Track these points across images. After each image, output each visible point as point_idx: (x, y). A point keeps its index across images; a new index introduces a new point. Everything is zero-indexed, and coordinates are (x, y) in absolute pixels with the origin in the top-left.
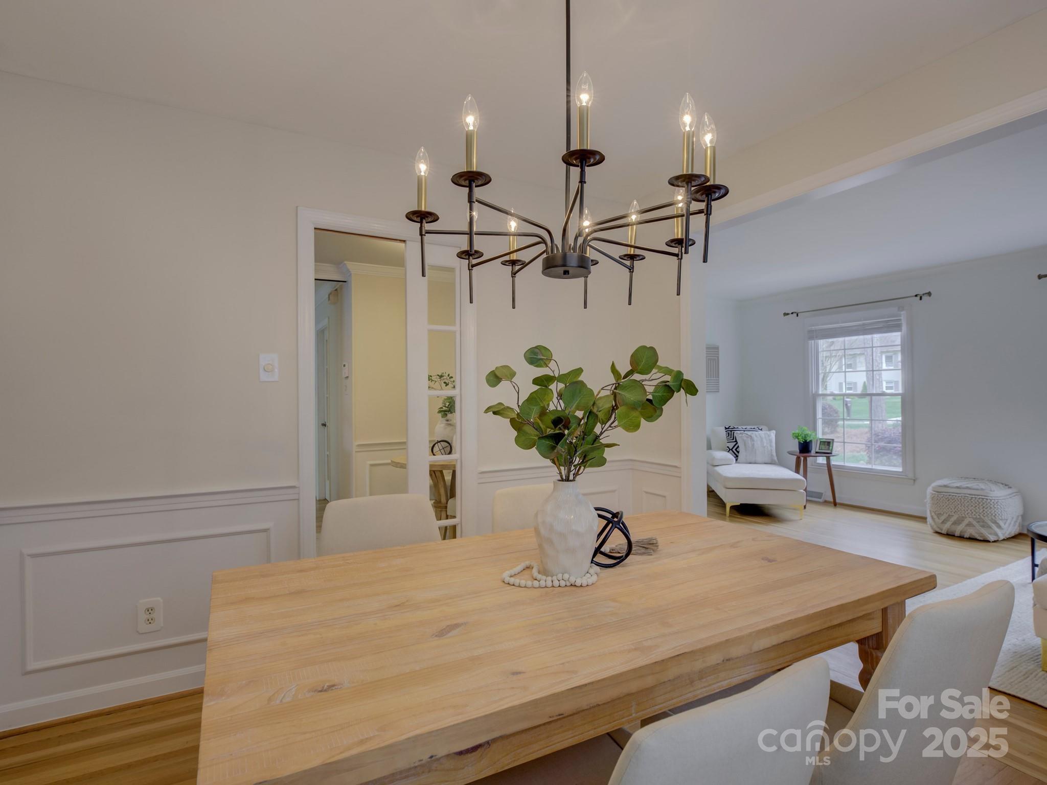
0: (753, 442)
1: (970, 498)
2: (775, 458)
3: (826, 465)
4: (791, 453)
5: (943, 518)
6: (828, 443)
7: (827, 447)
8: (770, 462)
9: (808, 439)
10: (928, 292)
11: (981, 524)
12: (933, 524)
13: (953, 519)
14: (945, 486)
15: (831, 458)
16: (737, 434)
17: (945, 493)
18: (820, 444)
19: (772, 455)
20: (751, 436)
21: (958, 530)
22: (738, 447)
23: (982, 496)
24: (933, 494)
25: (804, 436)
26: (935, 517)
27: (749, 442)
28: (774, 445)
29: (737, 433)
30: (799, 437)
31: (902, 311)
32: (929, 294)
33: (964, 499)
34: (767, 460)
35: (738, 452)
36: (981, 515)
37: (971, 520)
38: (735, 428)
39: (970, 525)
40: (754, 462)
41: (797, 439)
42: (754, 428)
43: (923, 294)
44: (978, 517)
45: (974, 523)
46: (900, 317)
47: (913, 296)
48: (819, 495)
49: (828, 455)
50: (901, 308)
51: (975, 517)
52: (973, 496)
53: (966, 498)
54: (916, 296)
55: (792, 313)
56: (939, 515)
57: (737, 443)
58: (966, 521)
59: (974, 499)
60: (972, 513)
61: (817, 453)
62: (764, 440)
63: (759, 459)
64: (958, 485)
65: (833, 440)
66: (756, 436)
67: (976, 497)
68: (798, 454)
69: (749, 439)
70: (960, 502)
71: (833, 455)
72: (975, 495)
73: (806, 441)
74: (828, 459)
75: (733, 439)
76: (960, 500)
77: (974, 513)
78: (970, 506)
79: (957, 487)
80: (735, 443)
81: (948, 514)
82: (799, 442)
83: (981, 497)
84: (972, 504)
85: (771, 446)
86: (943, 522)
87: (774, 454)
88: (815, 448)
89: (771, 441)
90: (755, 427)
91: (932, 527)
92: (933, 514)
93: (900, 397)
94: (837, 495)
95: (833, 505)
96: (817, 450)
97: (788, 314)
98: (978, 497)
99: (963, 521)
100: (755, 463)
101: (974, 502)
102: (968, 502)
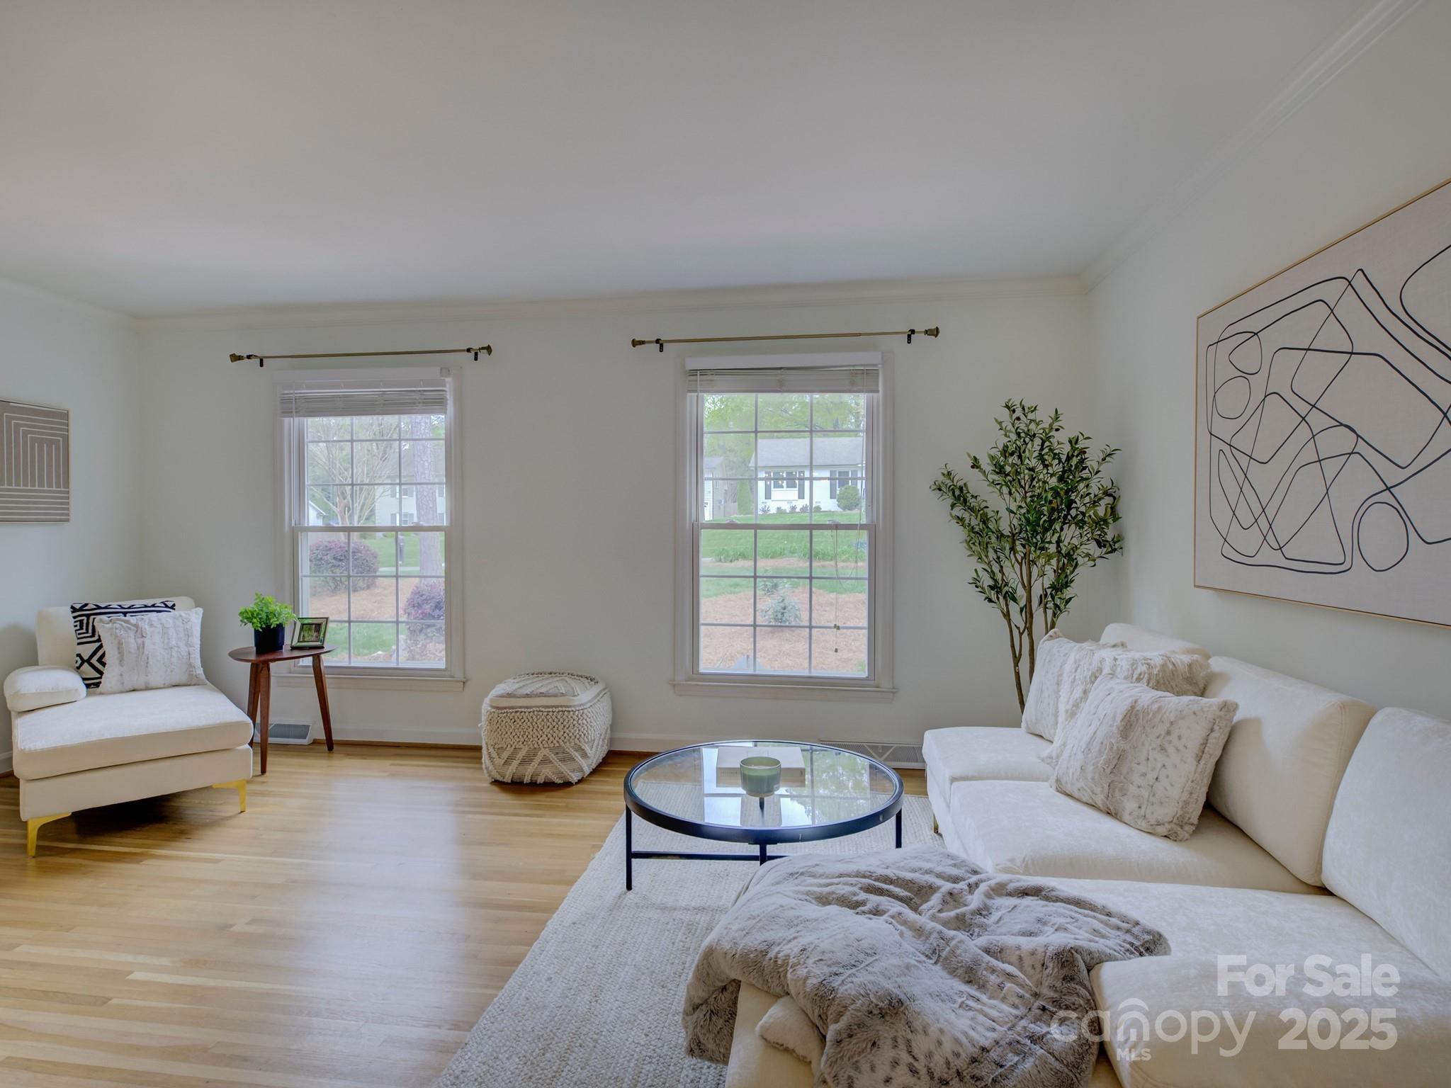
0: (140, 641)
1: (546, 713)
2: (200, 671)
3: (312, 670)
4: (237, 655)
5: (505, 755)
6: (318, 627)
7: (315, 634)
8: (184, 679)
9: (274, 623)
10: (486, 346)
11: (561, 755)
12: (491, 768)
13: (521, 755)
14: (509, 695)
15: (323, 656)
16: (102, 625)
17: (510, 708)
18: (302, 629)
19: (191, 665)
20: (136, 626)
21: (527, 774)
22: (103, 655)
23: (561, 706)
24: (491, 713)
25: (264, 615)
26: (494, 755)
27: (132, 640)
28: (196, 640)
29: (101, 621)
30: (254, 620)
31: (446, 377)
32: (489, 349)
33: (537, 717)
34: (179, 677)
35: (104, 664)
36: (560, 741)
37: (546, 752)
38: (99, 608)
39: (545, 761)
40: (143, 687)
41: (250, 625)
42: (153, 606)
43: (480, 349)
44: (557, 745)
45: (552, 756)
46: (445, 386)
47: (463, 351)
48: (302, 731)
49: (316, 652)
50: (446, 371)
51: (552, 745)
52: (551, 710)
53: (541, 713)
54: (469, 350)
55: (249, 357)
56: (500, 750)
57: (101, 646)
58: (539, 757)
59: (551, 714)
60: (548, 739)
61: (293, 648)
62: (172, 632)
63: (155, 680)
64: (528, 691)
65: (327, 618)
66: (151, 625)
67: (554, 709)
68: (253, 657)
69: (132, 634)
70: (532, 723)
71: (325, 650)
72: (552, 707)
73: (268, 627)
74: (317, 658)
75: (93, 635)
76: (531, 720)
77: (551, 738)
78: (546, 727)
79: (527, 696)
80: (97, 644)
81: (514, 747)
82: (256, 632)
83: (560, 709)
84: (549, 724)
85: (188, 645)
86: (506, 763)
87: (197, 661)
88: (291, 638)
89: (188, 634)
90: (158, 601)
91: (489, 772)
92: (491, 750)
93: (443, 533)
94: (333, 726)
95: (326, 748)
96: (295, 643)
97: (240, 358)
98: (557, 710)
99: (535, 755)
100: (147, 689)
101: (550, 720)
102: (543, 721)
